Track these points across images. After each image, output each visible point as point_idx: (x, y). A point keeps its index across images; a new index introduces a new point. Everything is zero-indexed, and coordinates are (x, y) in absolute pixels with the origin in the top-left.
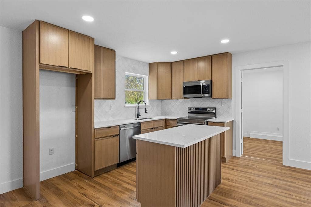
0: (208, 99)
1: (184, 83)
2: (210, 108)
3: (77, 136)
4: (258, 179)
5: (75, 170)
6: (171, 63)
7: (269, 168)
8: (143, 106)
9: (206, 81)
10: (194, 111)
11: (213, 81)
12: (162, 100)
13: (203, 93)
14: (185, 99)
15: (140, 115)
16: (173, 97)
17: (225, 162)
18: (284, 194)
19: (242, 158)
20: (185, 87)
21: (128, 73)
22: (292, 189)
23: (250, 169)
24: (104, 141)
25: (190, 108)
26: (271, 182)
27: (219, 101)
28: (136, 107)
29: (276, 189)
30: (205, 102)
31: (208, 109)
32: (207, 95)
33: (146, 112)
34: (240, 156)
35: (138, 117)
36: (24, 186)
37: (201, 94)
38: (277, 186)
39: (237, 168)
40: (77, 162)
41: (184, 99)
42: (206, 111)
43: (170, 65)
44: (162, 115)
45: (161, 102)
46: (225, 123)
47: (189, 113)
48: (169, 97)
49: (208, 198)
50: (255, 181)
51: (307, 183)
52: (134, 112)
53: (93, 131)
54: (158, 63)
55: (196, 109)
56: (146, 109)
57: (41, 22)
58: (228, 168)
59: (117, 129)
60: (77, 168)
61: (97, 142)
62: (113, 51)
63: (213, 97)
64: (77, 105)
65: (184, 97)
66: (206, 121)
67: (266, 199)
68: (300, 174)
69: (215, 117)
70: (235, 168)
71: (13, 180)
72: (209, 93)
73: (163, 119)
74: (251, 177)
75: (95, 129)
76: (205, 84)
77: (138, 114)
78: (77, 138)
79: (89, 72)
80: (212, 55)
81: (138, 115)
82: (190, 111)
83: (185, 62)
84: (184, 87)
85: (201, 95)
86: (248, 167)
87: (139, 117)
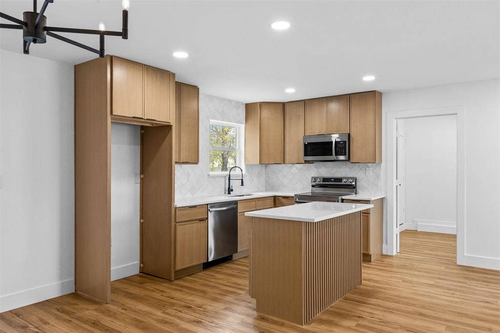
0: (344, 163)
1: (305, 137)
2: (348, 178)
3: (142, 221)
4: (415, 279)
5: (140, 272)
6: (284, 104)
7: (435, 267)
8: (236, 176)
9: (341, 135)
10: (321, 183)
11: (352, 135)
12: (266, 165)
13: (336, 155)
14: (307, 163)
15: (232, 190)
16: (287, 160)
17: (370, 261)
18: (445, 294)
19: (396, 256)
20: (306, 143)
21: (214, 121)
22: (459, 289)
23: (407, 269)
24: (188, 226)
25: (315, 179)
26: (432, 282)
27: (361, 167)
28: (225, 176)
29: (438, 289)
30: (340, 168)
31: (344, 180)
32: (342, 158)
33: (242, 185)
34: (395, 253)
35: (229, 193)
36: (76, 291)
37: (332, 155)
38: (438, 287)
39: (388, 269)
40: (142, 261)
41: (305, 163)
42: (341, 183)
43: (281, 106)
44: (266, 191)
45: (265, 168)
46: (370, 201)
47: (313, 186)
48: (279, 160)
49: (343, 299)
50: (410, 282)
51: (482, 283)
52: (222, 185)
53: (173, 211)
54: (262, 104)
55: (325, 180)
56: (242, 179)
57: (113, 57)
58: (373, 268)
59: (205, 210)
60: (142, 270)
61: (180, 229)
62: (195, 89)
63: (351, 161)
64: (142, 172)
65: (305, 161)
66: (340, 198)
67: (420, 298)
68: (476, 274)
69: (356, 193)
70: (384, 268)
71: (64, 281)
72: (345, 154)
73: (270, 197)
74: (406, 278)
75: (176, 208)
76: (339, 140)
77: (229, 188)
78: (142, 224)
79: (168, 124)
80: (351, 94)
81: (230, 190)
82: (314, 184)
83: (306, 104)
84: (305, 145)
85: (333, 157)
86: (404, 267)
87: (231, 192)
